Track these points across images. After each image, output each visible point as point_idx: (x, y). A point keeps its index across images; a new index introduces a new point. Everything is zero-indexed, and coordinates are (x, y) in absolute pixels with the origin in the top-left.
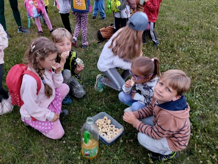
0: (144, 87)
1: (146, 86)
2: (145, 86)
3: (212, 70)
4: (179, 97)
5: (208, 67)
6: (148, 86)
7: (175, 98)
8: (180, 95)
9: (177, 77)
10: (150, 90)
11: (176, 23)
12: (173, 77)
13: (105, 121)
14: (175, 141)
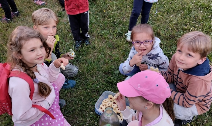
0: (149, 57)
1: (152, 55)
2: (150, 55)
4: (205, 59)
6: (153, 55)
7: (201, 60)
8: (205, 56)
9: (194, 40)
10: (158, 58)
12: (190, 40)
13: (111, 100)
14: (203, 105)
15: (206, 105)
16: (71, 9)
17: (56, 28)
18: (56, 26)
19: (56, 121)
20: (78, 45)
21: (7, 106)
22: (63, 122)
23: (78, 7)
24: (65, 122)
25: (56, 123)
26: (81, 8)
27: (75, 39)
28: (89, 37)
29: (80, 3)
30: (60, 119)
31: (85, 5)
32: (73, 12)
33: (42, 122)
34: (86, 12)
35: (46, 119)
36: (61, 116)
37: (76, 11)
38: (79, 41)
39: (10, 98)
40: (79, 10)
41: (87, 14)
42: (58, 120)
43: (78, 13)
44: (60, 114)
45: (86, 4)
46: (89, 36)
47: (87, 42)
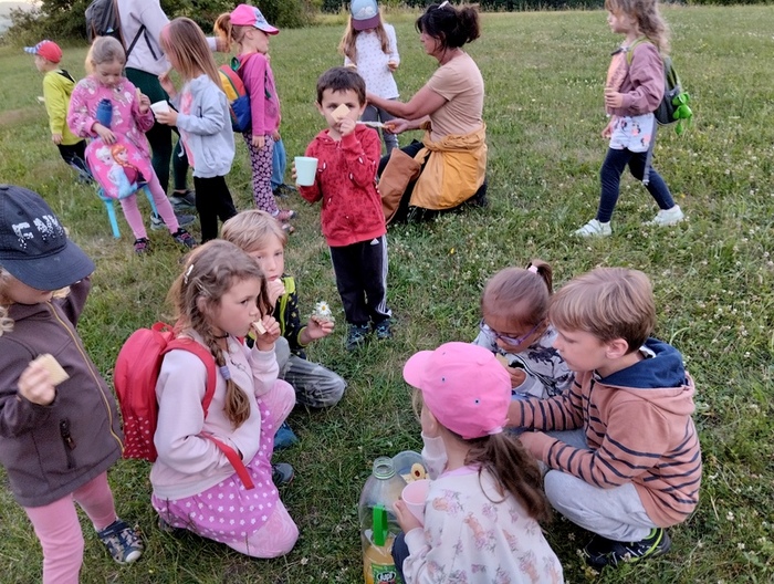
1: (539, 348)
2: (535, 348)
3: (709, 278)
5: (695, 271)
6: (543, 348)
10: (554, 358)
11: (565, 159)
14: (662, 491)
15: (670, 489)
16: (334, 230)
17: (281, 257)
18: (282, 250)
19: (256, 496)
20: (357, 336)
21: (145, 426)
22: (274, 504)
23: (352, 224)
24: (277, 506)
25: (255, 499)
26: (360, 228)
27: (349, 320)
28: (388, 317)
29: (355, 214)
30: (265, 495)
31: (368, 220)
32: (340, 240)
33: (220, 491)
34: (375, 242)
35: (232, 484)
36: (269, 489)
37: (347, 236)
38: (359, 327)
39: (157, 408)
40: (354, 233)
41: (379, 246)
42: (261, 496)
43: (352, 240)
44: (268, 483)
45: (372, 216)
46: (389, 313)
47: (382, 331)
